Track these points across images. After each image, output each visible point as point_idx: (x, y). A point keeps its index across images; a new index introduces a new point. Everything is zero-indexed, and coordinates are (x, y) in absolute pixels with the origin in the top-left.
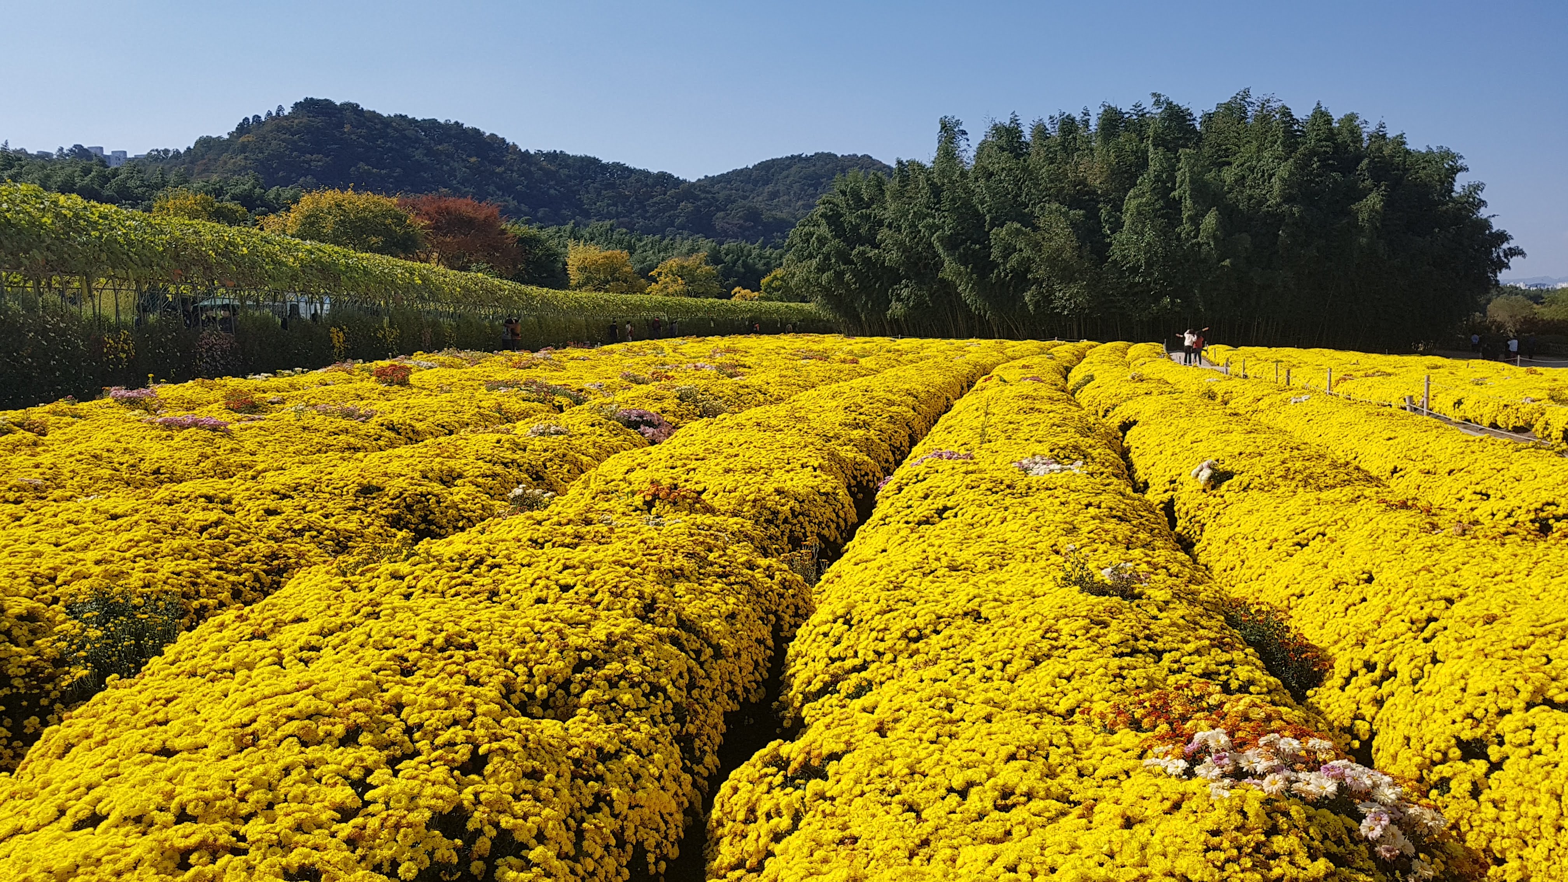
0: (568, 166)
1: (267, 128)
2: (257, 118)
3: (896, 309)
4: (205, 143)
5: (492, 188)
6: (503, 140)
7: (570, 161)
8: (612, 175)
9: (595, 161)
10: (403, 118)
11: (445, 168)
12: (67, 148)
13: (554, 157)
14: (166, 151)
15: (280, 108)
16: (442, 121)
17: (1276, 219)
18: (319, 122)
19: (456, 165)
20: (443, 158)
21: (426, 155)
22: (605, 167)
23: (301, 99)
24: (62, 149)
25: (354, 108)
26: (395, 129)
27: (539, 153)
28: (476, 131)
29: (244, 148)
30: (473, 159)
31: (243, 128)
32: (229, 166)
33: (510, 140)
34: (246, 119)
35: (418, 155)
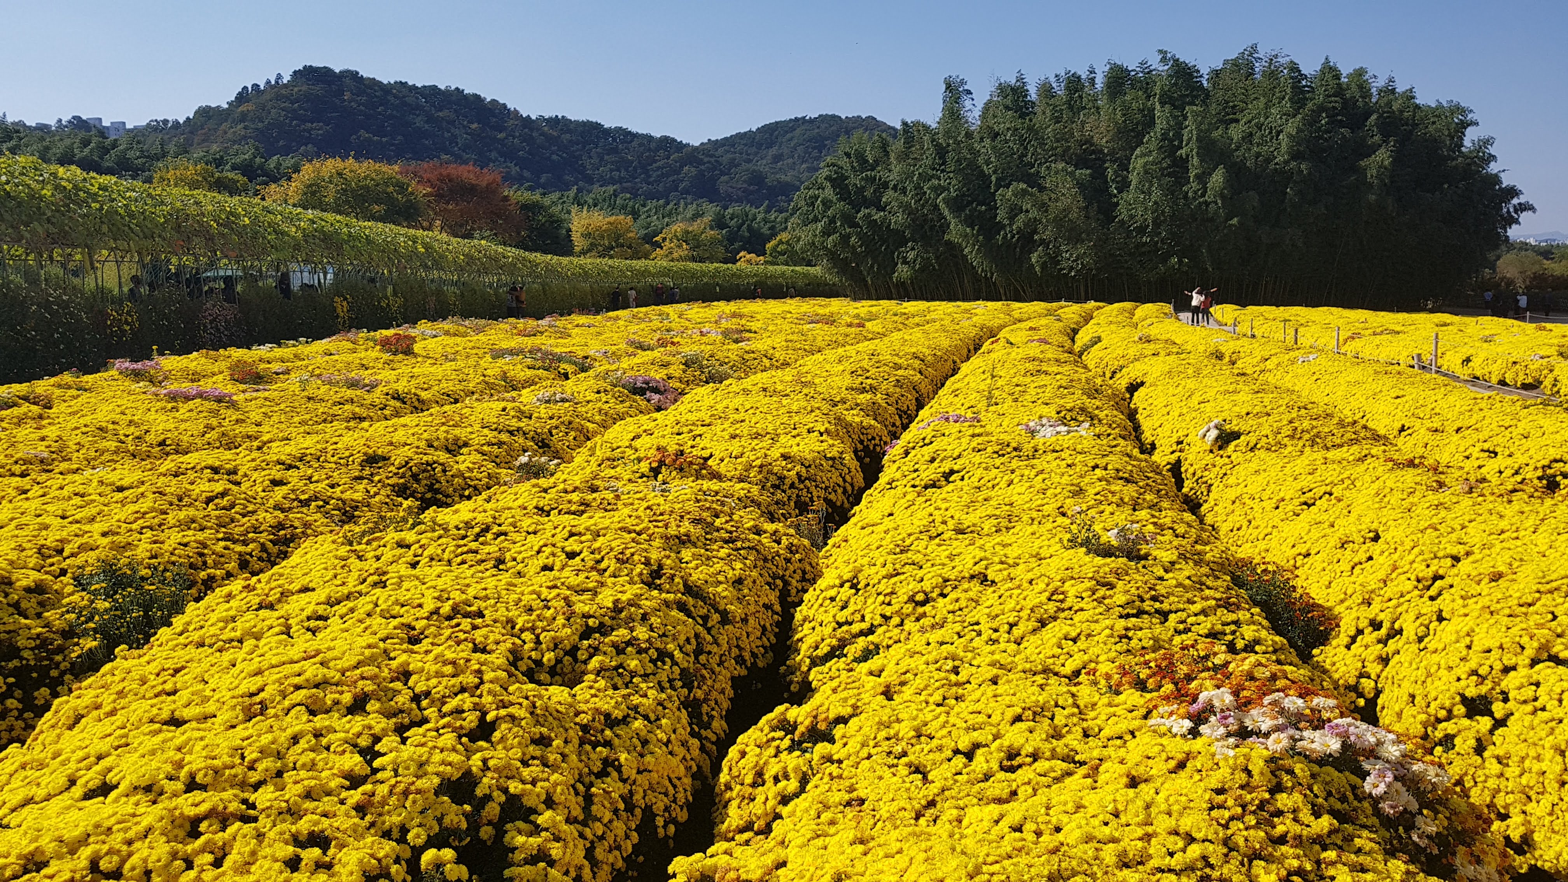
0: (569, 131)
1: (267, 96)
2: (256, 86)
3: (902, 272)
4: (205, 113)
5: (494, 155)
6: (504, 105)
7: (572, 126)
8: (614, 140)
9: (597, 126)
10: (403, 84)
11: (446, 135)
12: (65, 119)
13: (555, 122)
14: (165, 122)
15: (279, 76)
16: (443, 87)
17: (1284, 176)
18: (318, 89)
19: (457, 132)
20: (444, 124)
21: (427, 122)
22: (607, 132)
23: (300, 67)
24: (60, 121)
25: (353, 75)
26: (395, 96)
27: (541, 119)
28: (477, 97)
29: (243, 118)
30: (474, 126)
31: (243, 96)
32: (229, 135)
33: (511, 106)
34: (245, 88)
35: (419, 122)
